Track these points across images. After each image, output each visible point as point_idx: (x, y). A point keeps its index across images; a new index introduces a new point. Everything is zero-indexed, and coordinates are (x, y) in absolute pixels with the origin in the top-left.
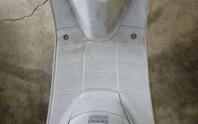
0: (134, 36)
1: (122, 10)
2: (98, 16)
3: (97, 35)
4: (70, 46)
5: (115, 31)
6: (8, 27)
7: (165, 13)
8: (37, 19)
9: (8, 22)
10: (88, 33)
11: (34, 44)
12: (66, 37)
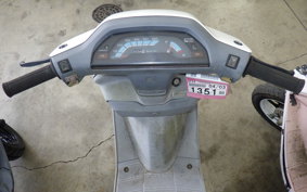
0: (190, 167)
1: (176, 143)
2: (157, 145)
3: (155, 166)
4: (130, 177)
5: (171, 162)
6: (59, 169)
7: (220, 150)
8: (91, 159)
9: (60, 165)
10: (147, 165)
11: (85, 186)
12: (126, 170)
